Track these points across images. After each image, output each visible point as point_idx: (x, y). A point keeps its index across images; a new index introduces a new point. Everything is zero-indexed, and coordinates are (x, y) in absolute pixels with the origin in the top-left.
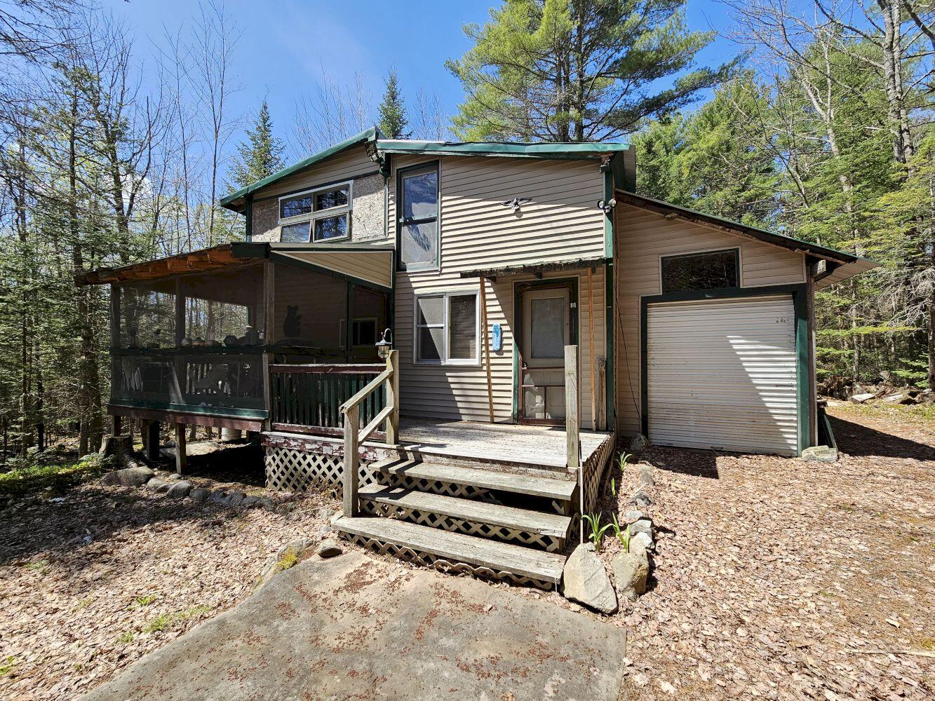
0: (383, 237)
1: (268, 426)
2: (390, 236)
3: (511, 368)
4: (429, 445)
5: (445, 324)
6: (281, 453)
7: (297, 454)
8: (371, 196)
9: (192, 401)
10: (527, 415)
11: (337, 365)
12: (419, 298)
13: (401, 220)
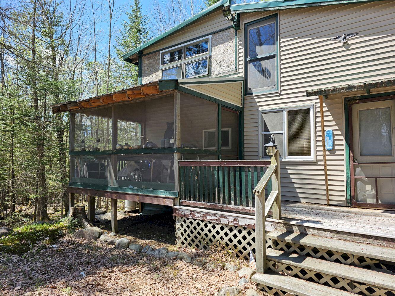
0: (235, 72)
1: (177, 202)
2: (240, 71)
3: (344, 163)
4: (308, 221)
5: (285, 130)
6: (188, 222)
7: (200, 222)
8: (224, 44)
9: (123, 184)
10: (359, 200)
11: (230, 161)
12: (262, 113)
13: (248, 59)
